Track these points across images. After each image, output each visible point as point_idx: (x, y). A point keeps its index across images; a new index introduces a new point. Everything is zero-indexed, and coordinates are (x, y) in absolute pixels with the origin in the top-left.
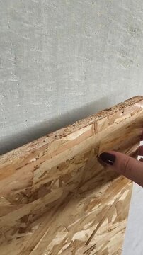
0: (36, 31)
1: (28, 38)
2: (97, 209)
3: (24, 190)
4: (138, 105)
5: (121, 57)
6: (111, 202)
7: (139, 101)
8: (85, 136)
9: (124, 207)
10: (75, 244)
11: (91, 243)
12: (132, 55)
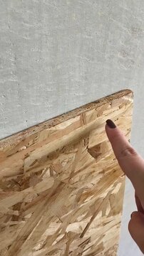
0: (37, 31)
1: (29, 39)
2: (89, 201)
3: (15, 178)
4: (125, 98)
5: (121, 57)
6: (104, 195)
7: (126, 95)
8: (74, 126)
9: (118, 201)
10: (70, 236)
11: (86, 236)
12: (134, 55)
